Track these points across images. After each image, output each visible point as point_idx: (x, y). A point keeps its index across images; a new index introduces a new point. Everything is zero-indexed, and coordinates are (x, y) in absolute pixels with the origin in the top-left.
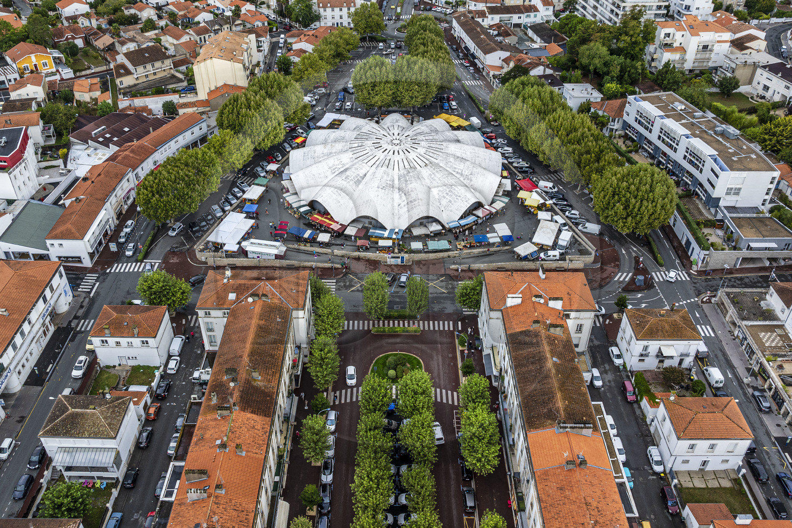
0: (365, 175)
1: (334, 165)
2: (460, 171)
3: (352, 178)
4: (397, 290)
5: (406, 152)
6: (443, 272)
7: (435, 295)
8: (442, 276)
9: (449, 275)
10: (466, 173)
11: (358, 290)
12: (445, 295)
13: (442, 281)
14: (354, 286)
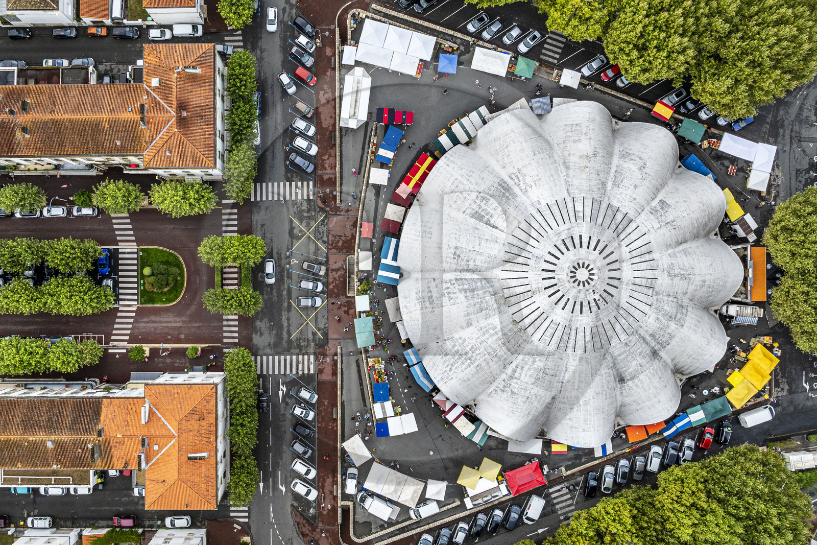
0: (494, 227)
1: (524, 176)
2: (517, 375)
3: (484, 207)
4: (294, 277)
5: (552, 290)
6: (332, 335)
7: (285, 324)
8: (325, 334)
9: (327, 344)
10: (515, 385)
11: (292, 229)
12: (285, 336)
13: (314, 334)
14: (301, 223)
